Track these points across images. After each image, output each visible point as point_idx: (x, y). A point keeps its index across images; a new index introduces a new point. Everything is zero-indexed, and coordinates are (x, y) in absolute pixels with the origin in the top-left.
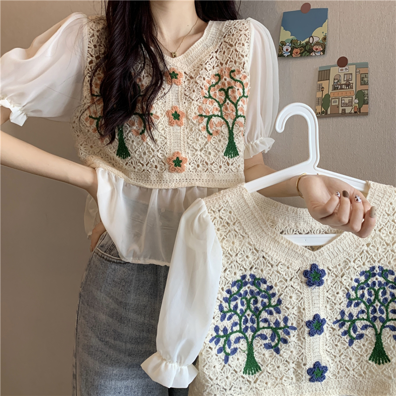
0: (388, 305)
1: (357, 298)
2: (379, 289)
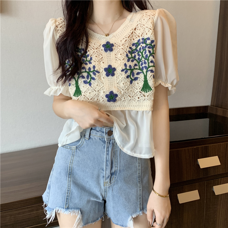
0: (148, 58)
1: (132, 57)
2: (143, 51)
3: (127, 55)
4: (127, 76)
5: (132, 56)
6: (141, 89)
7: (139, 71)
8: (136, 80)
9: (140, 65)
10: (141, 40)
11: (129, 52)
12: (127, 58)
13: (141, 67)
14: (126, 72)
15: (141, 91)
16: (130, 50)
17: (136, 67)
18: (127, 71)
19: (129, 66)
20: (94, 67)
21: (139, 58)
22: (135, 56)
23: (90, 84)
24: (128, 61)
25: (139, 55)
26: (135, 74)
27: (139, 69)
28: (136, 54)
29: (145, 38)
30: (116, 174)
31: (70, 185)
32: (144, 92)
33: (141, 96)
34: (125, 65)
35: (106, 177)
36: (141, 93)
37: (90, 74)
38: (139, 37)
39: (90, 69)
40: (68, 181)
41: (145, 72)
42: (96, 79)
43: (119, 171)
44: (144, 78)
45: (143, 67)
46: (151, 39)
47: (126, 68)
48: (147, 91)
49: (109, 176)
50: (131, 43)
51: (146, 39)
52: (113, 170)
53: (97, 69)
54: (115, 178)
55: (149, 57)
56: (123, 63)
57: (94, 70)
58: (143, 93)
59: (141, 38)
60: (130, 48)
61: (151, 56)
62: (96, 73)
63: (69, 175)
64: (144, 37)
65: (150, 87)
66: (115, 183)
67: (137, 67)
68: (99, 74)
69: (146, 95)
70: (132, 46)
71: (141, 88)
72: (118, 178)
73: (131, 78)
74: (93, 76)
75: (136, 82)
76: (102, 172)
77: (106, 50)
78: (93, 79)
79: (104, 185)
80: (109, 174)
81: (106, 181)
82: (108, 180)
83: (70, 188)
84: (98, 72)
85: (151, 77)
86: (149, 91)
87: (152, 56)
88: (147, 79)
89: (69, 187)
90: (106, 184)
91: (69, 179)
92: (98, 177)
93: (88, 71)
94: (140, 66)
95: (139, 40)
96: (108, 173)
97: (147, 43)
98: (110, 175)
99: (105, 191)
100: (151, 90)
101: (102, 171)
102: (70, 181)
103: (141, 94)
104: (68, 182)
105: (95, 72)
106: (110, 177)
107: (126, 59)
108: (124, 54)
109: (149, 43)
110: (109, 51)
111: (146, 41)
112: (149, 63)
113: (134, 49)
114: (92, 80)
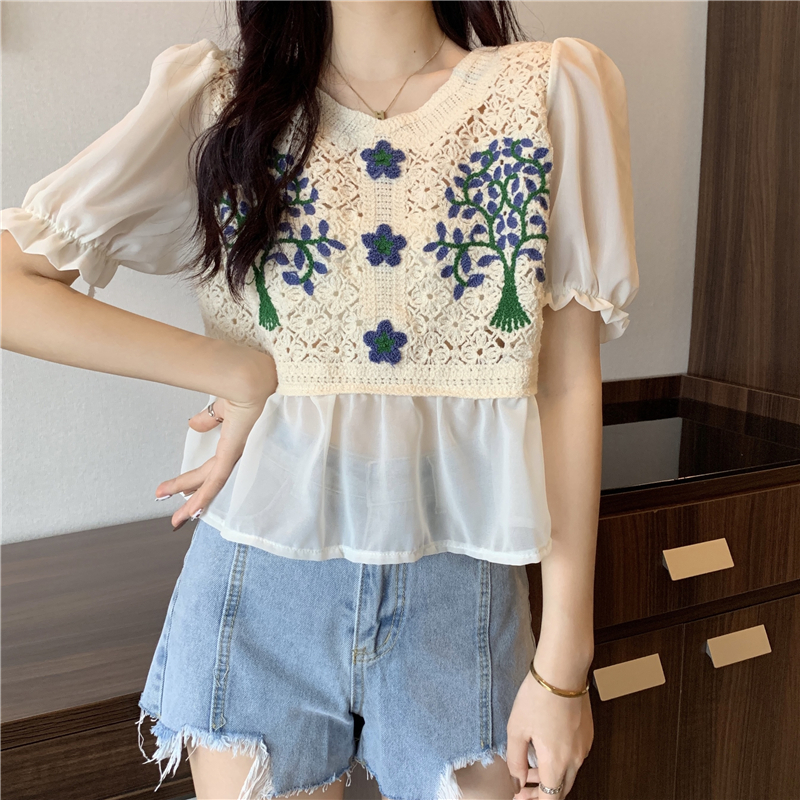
3: (449, 194)
4: (443, 267)
5: (466, 195)
6: (490, 317)
7: (490, 252)
8: (475, 286)
9: (495, 229)
10: (502, 146)
11: (458, 180)
12: (450, 205)
13: (497, 237)
14: (441, 256)
15: (492, 324)
16: (461, 175)
17: (478, 238)
18: (446, 252)
19: (452, 234)
20: (324, 226)
21: (491, 205)
22: (479, 197)
23: (309, 288)
24: (453, 213)
25: (492, 193)
26: (474, 264)
27: (487, 245)
28: (484, 189)
29: (515, 140)
30: (399, 621)
31: (229, 651)
32: (500, 328)
33: (489, 343)
34: (441, 228)
35: (360, 632)
36: (491, 333)
37: (307, 251)
38: (494, 133)
39: (306, 231)
40: (223, 636)
41: (510, 255)
42: (331, 271)
43: (411, 610)
44: (503, 279)
45: (503, 238)
46: (535, 145)
47: (442, 241)
48: (513, 325)
49: (371, 629)
50: (467, 153)
51: (518, 142)
52: (388, 609)
53: (336, 236)
54: (395, 634)
55: (527, 202)
56: (434, 220)
57: (323, 238)
58: (498, 332)
59: (500, 137)
60: (463, 167)
61: (533, 201)
62: (332, 249)
63: (227, 616)
64: (510, 137)
65: (524, 314)
66: (396, 652)
67: (484, 237)
68: (343, 252)
69: (507, 342)
70: (468, 160)
71: (493, 315)
72: (404, 634)
73: (458, 278)
74: (318, 257)
75: (477, 291)
76: (345, 615)
77: (373, 172)
78: (321, 269)
79: (353, 661)
80: (374, 622)
81: (360, 647)
82: (369, 642)
83: (227, 663)
84: (341, 247)
85: (529, 275)
86: (519, 325)
87: (536, 199)
88: (513, 281)
89: (224, 659)
90: (359, 658)
91: (227, 629)
92: (331, 630)
93: (300, 238)
94: (495, 234)
95: (495, 143)
96: (369, 616)
97: (522, 156)
98: (377, 626)
99: (358, 682)
100: (526, 324)
101: (347, 611)
102: (229, 637)
103: (490, 337)
104: (221, 642)
105: (327, 244)
106: (375, 632)
107: (447, 206)
108: (440, 187)
109: (529, 155)
110: (384, 175)
111: (520, 150)
112: (524, 225)
113: (477, 171)
114: (314, 270)
